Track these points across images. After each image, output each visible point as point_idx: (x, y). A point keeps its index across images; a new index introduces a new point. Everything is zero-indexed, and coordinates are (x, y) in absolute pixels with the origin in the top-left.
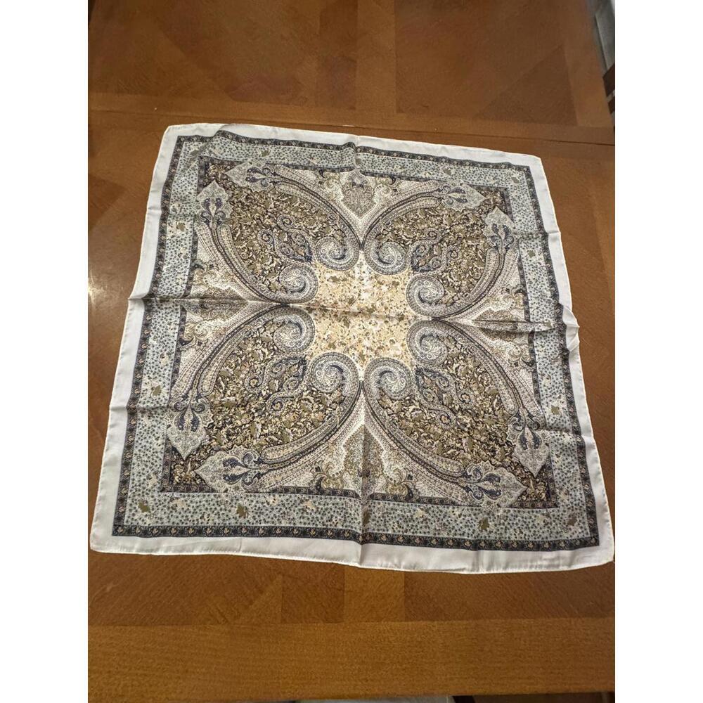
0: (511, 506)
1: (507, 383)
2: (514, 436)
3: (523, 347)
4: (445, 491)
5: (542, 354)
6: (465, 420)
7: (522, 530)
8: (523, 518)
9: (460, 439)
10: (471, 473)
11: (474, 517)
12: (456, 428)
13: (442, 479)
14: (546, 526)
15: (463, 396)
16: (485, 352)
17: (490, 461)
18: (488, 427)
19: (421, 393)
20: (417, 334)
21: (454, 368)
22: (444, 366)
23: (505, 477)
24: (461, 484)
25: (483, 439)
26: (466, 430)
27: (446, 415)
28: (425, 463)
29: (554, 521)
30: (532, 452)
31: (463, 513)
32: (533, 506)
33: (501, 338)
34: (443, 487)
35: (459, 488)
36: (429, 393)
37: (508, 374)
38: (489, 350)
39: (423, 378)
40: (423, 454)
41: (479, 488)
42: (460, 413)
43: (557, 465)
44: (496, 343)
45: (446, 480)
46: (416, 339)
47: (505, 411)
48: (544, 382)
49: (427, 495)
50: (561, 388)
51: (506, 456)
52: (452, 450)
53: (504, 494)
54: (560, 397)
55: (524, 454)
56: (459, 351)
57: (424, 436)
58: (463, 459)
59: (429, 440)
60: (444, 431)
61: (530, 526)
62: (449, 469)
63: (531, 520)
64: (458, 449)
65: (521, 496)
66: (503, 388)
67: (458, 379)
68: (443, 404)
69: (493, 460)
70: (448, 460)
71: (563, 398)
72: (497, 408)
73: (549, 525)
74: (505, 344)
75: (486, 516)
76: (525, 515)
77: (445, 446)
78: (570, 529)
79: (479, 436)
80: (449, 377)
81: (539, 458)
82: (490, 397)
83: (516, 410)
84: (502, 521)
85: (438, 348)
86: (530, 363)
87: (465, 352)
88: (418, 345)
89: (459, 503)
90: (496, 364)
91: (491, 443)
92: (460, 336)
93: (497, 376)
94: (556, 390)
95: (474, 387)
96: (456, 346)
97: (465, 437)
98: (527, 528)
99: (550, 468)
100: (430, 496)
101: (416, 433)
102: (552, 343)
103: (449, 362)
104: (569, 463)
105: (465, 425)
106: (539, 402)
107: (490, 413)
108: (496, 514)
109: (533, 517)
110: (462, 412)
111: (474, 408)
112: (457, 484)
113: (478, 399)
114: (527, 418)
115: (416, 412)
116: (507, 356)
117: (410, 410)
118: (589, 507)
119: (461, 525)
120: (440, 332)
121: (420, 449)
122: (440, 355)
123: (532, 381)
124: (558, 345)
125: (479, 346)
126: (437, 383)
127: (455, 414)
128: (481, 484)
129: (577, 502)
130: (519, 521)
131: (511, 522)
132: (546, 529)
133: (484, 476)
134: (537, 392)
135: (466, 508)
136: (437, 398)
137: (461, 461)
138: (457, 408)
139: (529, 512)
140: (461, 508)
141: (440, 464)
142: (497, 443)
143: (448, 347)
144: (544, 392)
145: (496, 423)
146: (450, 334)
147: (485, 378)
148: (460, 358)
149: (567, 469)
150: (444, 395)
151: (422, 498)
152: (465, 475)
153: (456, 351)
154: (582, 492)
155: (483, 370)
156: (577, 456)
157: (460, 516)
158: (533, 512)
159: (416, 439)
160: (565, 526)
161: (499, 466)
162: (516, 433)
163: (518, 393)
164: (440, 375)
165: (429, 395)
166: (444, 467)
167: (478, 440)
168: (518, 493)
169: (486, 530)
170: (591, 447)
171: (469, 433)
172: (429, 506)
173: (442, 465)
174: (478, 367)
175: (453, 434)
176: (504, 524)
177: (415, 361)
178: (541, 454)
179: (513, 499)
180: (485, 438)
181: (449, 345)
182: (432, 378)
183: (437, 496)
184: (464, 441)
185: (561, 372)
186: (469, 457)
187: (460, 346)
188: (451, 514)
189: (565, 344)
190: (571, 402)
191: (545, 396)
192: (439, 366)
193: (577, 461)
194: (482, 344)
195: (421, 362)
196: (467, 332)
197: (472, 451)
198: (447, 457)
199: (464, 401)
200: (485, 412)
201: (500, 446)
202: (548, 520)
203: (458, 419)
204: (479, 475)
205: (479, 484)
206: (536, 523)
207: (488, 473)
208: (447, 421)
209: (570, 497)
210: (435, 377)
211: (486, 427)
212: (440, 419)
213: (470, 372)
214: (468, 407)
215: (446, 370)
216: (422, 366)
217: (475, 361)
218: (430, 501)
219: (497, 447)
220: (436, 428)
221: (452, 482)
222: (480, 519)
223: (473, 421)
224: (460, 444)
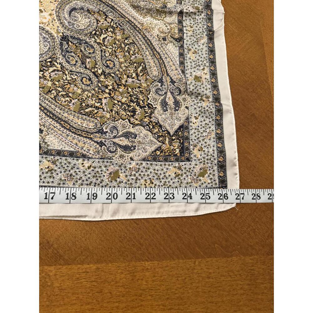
0: (144, 160)
1: (154, 54)
2: (155, 100)
3: (172, 26)
4: (76, 144)
5: (190, 33)
6: (107, 83)
7: (153, 181)
8: (155, 170)
9: (101, 99)
10: (108, 130)
11: (104, 169)
12: (97, 89)
13: (75, 134)
14: (177, 178)
15: (108, 62)
16: (135, 27)
17: (129, 120)
18: (130, 90)
19: (64, 56)
20: (68, 6)
21: (101, 38)
22: (91, 35)
23: (141, 135)
24: (95, 140)
25: (124, 100)
26: (107, 91)
27: (88, 77)
28: (59, 119)
29: (185, 173)
30: (171, 114)
31: (93, 165)
32: (166, 160)
33: (152, 16)
34: (75, 141)
35: (93, 143)
36: (73, 56)
37: (155, 46)
38: (139, 26)
39: (68, 43)
40: (59, 111)
41: (114, 143)
42: (103, 77)
43: (194, 126)
44: (148, 20)
45: (79, 135)
46: (65, 10)
47: (148, 77)
48: (190, 56)
49: (56, 148)
50: (205, 62)
51: (145, 117)
52: (90, 109)
53: (138, 149)
54: (203, 69)
55: (163, 116)
56: (109, 24)
57: (62, 95)
58: (101, 117)
59: (67, 99)
60: (84, 91)
61: (161, 177)
62: (84, 125)
63: (162, 172)
64: (97, 108)
65: (155, 151)
66: (150, 57)
67: (105, 48)
68: (86, 67)
69: (132, 119)
70: (84, 117)
71: (207, 70)
72: (141, 74)
73: (180, 176)
74: (155, 22)
75: (117, 168)
76: (157, 168)
77: (84, 104)
78: (200, 180)
79: (120, 98)
80: (96, 46)
81: (179, 119)
82: (135, 65)
83: (160, 77)
84: (134, 173)
85: (87, 20)
86: (178, 39)
87: (114, 26)
88: (67, 16)
89: (90, 156)
90: (144, 37)
91: (132, 104)
92: (111, 12)
93: (144, 48)
94: (201, 63)
95: (120, 55)
96: (106, 20)
97: (106, 98)
98: (158, 179)
99: (187, 128)
100: (59, 148)
101: (53, 92)
102: (200, 25)
103: (98, 33)
104: (206, 124)
105: (106, 87)
106: (183, 72)
107: (133, 78)
108: (129, 166)
109: (165, 170)
110: (105, 76)
111: (118, 72)
112: (91, 139)
113: (122, 65)
114: (169, 84)
115: (56, 72)
116: (156, 32)
117: (50, 71)
118: (220, 161)
119: (89, 176)
120: (91, 7)
121: (56, 106)
122: (89, 26)
123: (178, 54)
124: (205, 27)
125: (129, 22)
126: (83, 49)
127: (97, 77)
128: (116, 140)
129: (209, 157)
130: (151, 172)
131: (142, 174)
132: (177, 180)
133: (120, 133)
134: (182, 63)
135: (97, 160)
136: (80, 62)
137: (98, 118)
138: (100, 72)
139: (161, 165)
140: (91, 161)
141: (76, 120)
142: (138, 104)
143: (97, 20)
144: (189, 63)
145: (139, 87)
146: (101, 9)
147: (132, 49)
148: (109, 30)
149: (203, 129)
150: (88, 60)
151: (51, 150)
152: (101, 132)
153: (106, 24)
154: (215, 149)
155: (131, 41)
156: (214, 118)
157: (89, 168)
158: (165, 164)
159: (53, 96)
160: (195, 177)
161: (137, 125)
162: (157, 97)
163: (164, 63)
164: (86, 43)
165: (71, 58)
166: (79, 123)
167: (118, 101)
168: (153, 148)
169: (116, 181)
170: (228, 111)
171: (110, 94)
172: (57, 157)
173: (78, 121)
174: (126, 39)
175: (93, 94)
176: (135, 175)
177: (61, 29)
178: (180, 115)
179: (148, 153)
180: (126, 99)
181: (99, 18)
182: (77, 45)
183: (67, 149)
184: (104, 101)
185: (207, 49)
186: (108, 115)
187: (111, 20)
188: (80, 166)
189: (212, 26)
190: (214, 74)
191: (189, 67)
192: (86, 35)
193: (214, 123)
194: (132, 20)
195: (68, 30)
196: (118, 8)
197: (112, 111)
198: (85, 115)
199: (108, 66)
200: (128, 77)
201: (141, 107)
202: (179, 172)
203: (99, 81)
204: (115, 131)
205: (115, 140)
206: (167, 175)
207: (125, 131)
208: (88, 83)
209: (203, 153)
210: (80, 44)
211: (128, 89)
212: (81, 81)
213: (117, 42)
214: (111, 71)
215: (93, 39)
216: (68, 33)
217: (124, 34)
218: (59, 153)
219: (138, 108)
220: (75, 88)
221: (86, 137)
222: (110, 170)
223: (115, 84)
224: (99, 104)
